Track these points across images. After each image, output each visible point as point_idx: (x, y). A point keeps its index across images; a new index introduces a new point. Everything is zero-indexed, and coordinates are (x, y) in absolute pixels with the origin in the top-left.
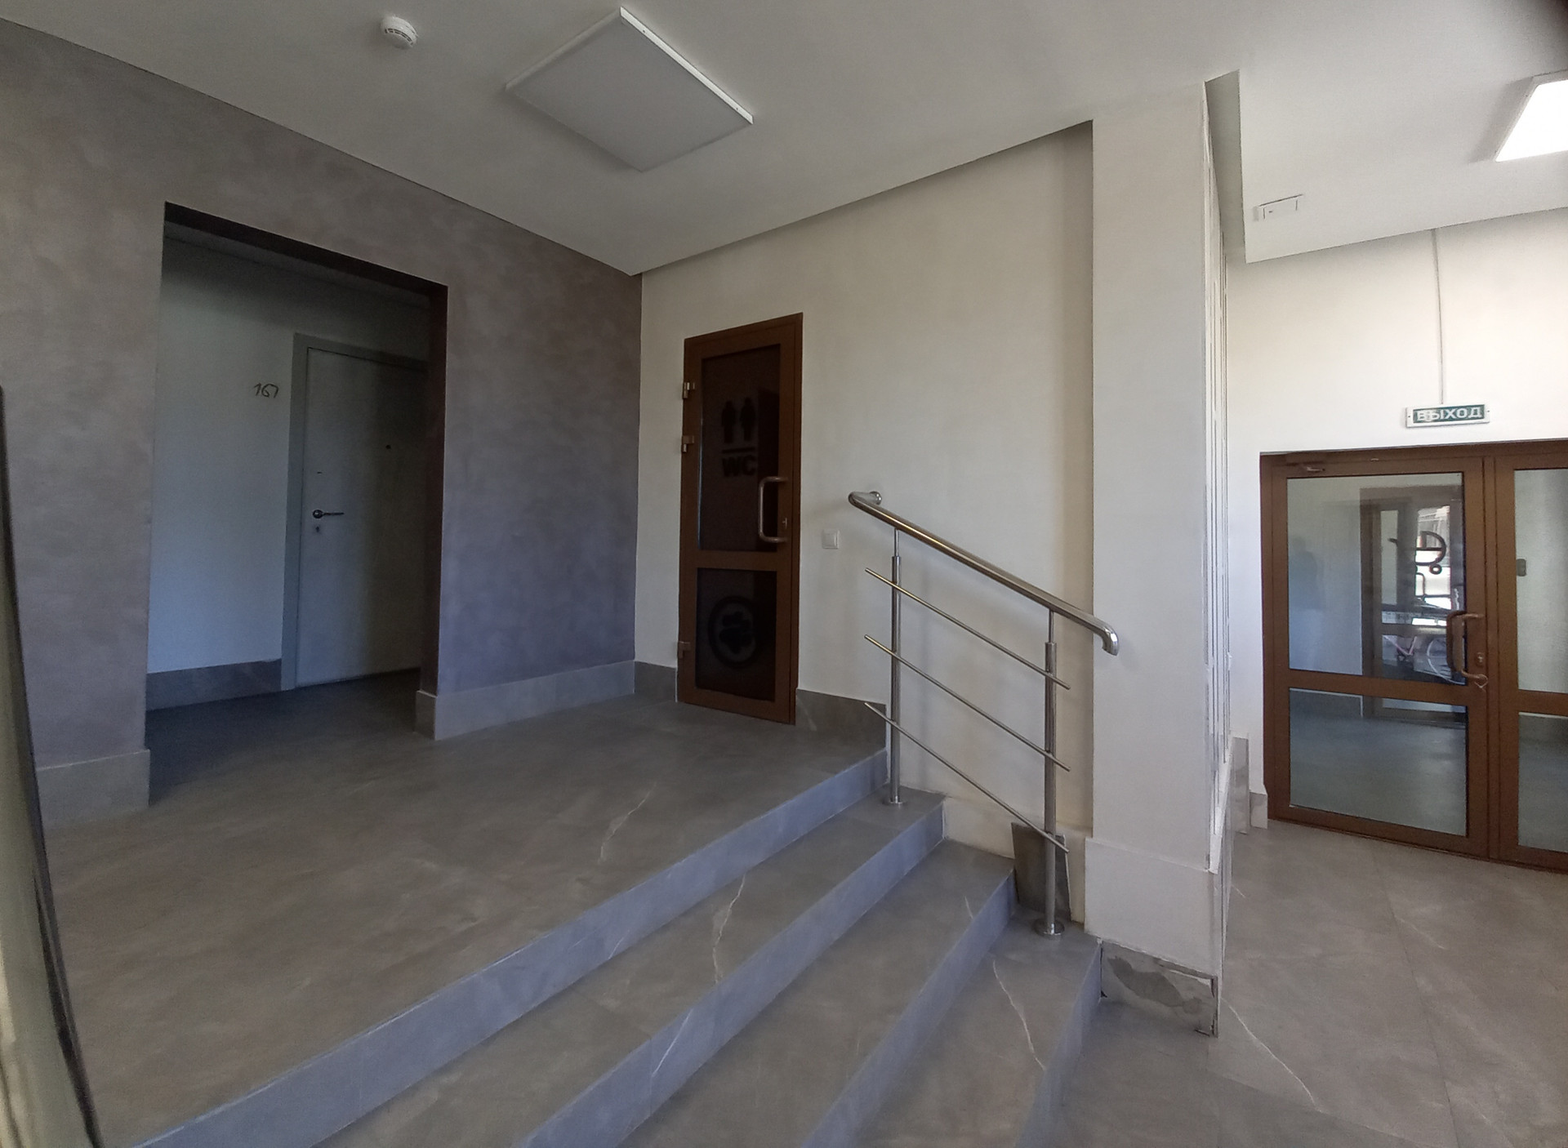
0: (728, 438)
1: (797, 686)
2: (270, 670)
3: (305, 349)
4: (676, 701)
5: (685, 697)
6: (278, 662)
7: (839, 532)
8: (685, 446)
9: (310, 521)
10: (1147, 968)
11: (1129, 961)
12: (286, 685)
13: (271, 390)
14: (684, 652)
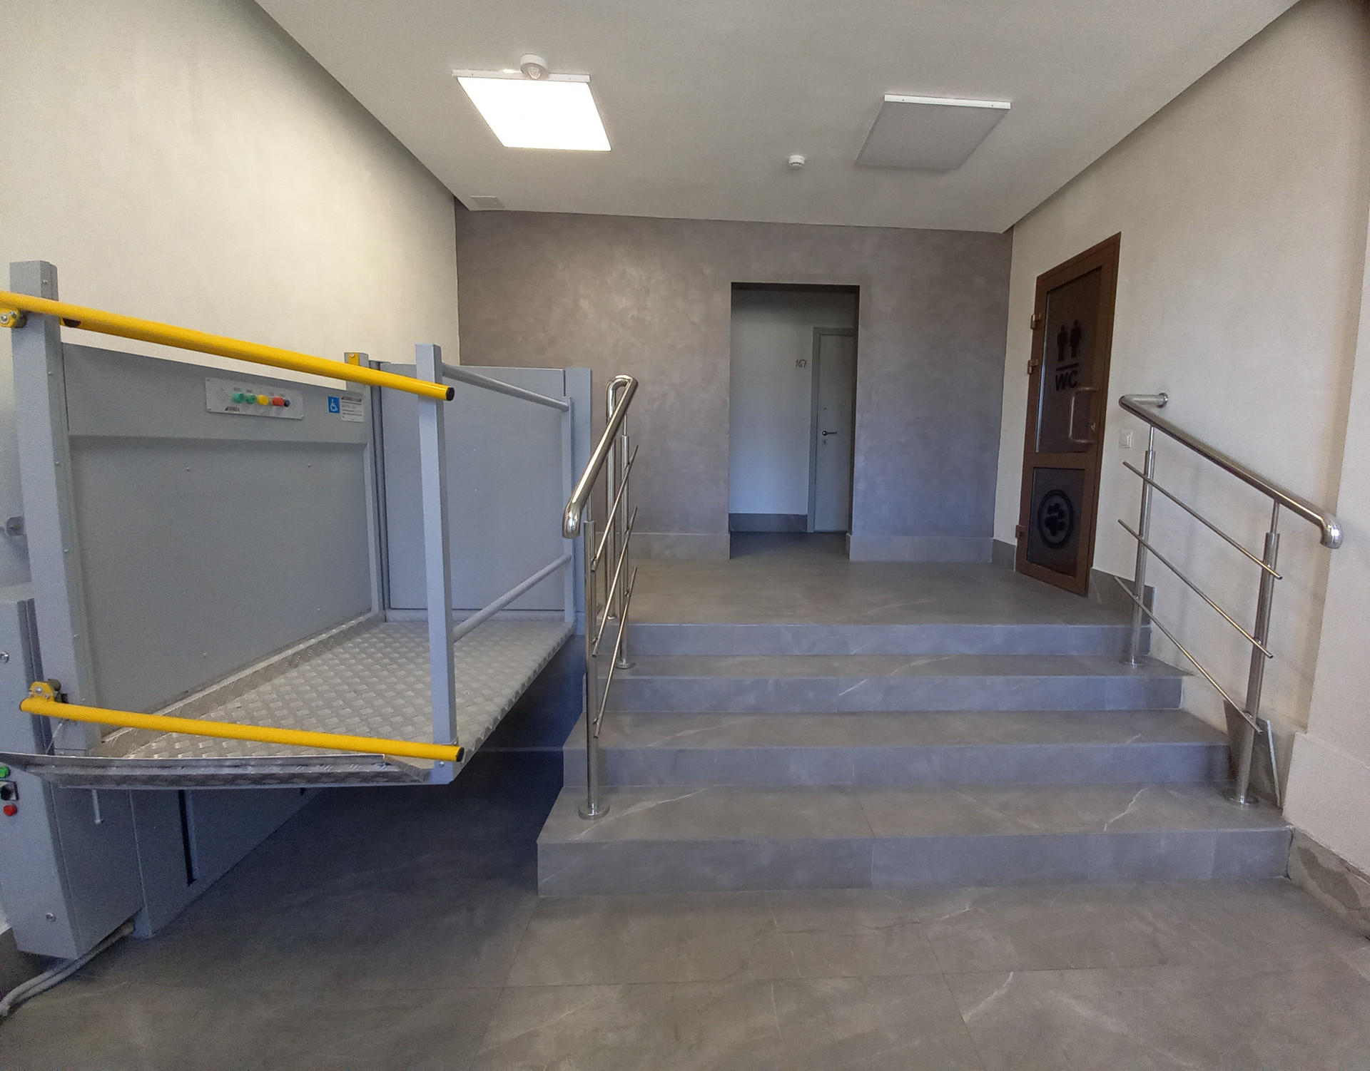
0: (1061, 358)
1: (1092, 565)
2: (802, 519)
3: (819, 334)
4: (1014, 570)
5: (1021, 569)
6: (807, 515)
7: (1132, 433)
8: (1031, 368)
9: (821, 436)
10: (1332, 865)
11: (1317, 854)
12: (810, 530)
13: (803, 363)
14: (1021, 533)
